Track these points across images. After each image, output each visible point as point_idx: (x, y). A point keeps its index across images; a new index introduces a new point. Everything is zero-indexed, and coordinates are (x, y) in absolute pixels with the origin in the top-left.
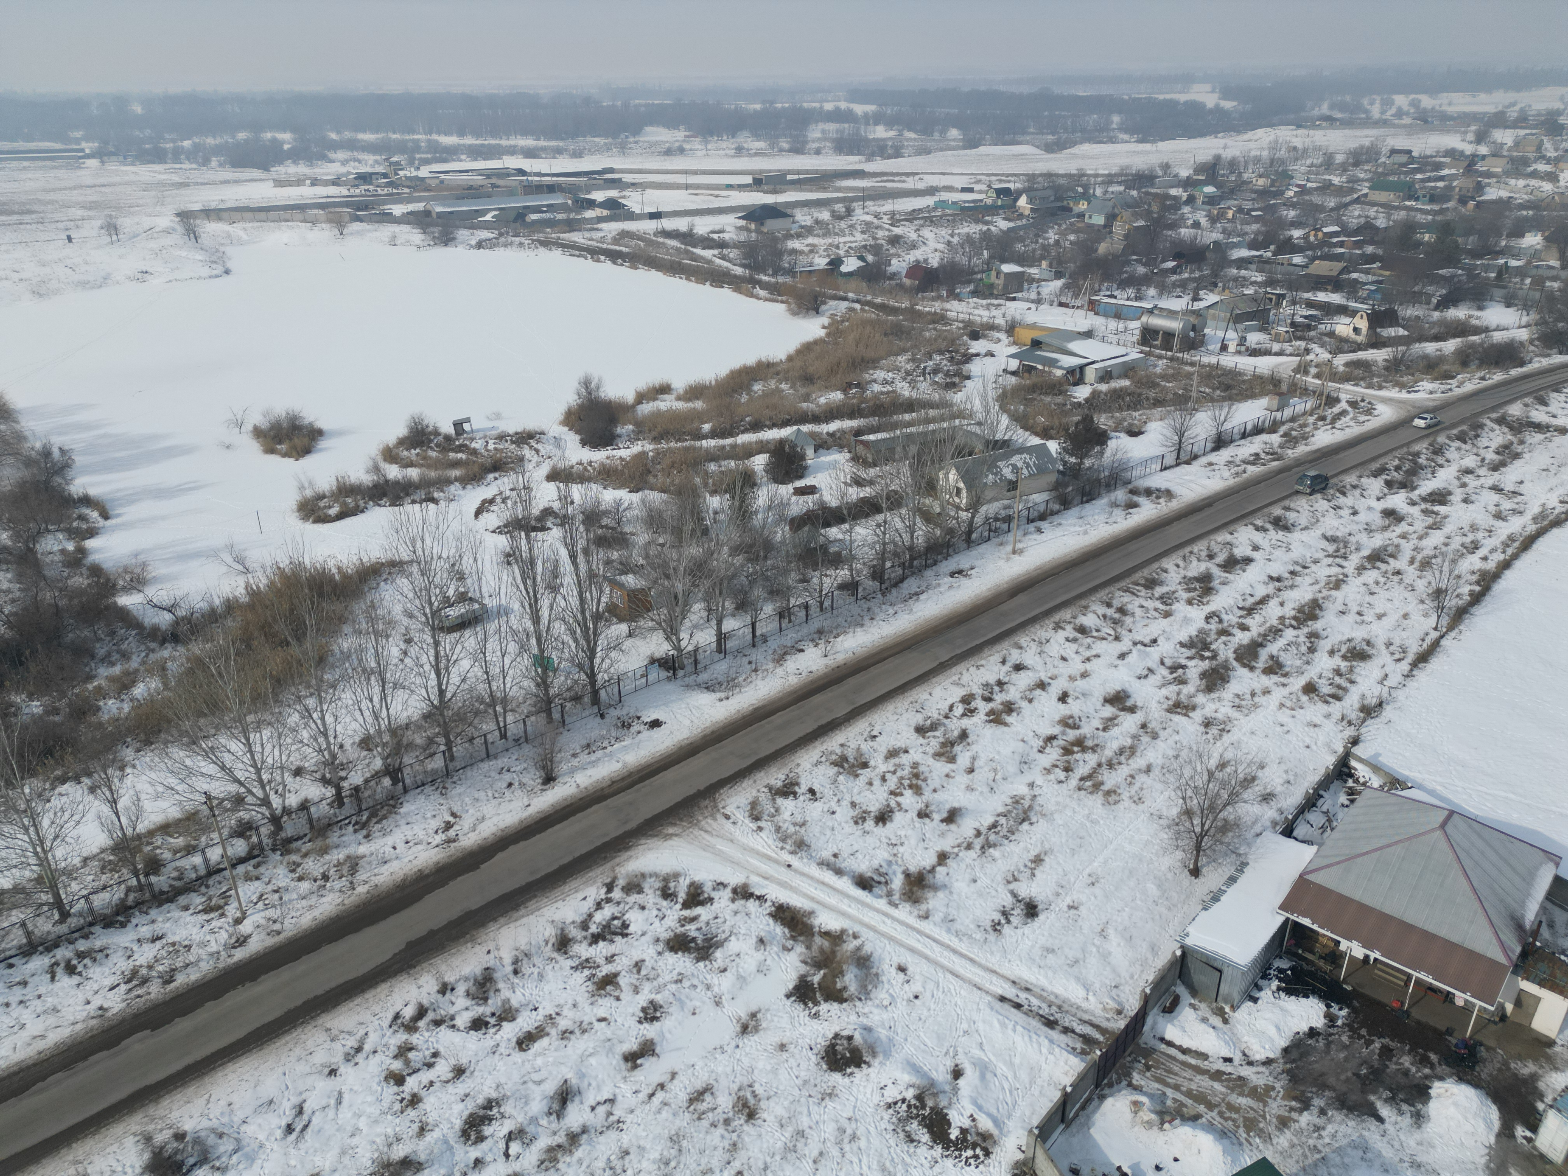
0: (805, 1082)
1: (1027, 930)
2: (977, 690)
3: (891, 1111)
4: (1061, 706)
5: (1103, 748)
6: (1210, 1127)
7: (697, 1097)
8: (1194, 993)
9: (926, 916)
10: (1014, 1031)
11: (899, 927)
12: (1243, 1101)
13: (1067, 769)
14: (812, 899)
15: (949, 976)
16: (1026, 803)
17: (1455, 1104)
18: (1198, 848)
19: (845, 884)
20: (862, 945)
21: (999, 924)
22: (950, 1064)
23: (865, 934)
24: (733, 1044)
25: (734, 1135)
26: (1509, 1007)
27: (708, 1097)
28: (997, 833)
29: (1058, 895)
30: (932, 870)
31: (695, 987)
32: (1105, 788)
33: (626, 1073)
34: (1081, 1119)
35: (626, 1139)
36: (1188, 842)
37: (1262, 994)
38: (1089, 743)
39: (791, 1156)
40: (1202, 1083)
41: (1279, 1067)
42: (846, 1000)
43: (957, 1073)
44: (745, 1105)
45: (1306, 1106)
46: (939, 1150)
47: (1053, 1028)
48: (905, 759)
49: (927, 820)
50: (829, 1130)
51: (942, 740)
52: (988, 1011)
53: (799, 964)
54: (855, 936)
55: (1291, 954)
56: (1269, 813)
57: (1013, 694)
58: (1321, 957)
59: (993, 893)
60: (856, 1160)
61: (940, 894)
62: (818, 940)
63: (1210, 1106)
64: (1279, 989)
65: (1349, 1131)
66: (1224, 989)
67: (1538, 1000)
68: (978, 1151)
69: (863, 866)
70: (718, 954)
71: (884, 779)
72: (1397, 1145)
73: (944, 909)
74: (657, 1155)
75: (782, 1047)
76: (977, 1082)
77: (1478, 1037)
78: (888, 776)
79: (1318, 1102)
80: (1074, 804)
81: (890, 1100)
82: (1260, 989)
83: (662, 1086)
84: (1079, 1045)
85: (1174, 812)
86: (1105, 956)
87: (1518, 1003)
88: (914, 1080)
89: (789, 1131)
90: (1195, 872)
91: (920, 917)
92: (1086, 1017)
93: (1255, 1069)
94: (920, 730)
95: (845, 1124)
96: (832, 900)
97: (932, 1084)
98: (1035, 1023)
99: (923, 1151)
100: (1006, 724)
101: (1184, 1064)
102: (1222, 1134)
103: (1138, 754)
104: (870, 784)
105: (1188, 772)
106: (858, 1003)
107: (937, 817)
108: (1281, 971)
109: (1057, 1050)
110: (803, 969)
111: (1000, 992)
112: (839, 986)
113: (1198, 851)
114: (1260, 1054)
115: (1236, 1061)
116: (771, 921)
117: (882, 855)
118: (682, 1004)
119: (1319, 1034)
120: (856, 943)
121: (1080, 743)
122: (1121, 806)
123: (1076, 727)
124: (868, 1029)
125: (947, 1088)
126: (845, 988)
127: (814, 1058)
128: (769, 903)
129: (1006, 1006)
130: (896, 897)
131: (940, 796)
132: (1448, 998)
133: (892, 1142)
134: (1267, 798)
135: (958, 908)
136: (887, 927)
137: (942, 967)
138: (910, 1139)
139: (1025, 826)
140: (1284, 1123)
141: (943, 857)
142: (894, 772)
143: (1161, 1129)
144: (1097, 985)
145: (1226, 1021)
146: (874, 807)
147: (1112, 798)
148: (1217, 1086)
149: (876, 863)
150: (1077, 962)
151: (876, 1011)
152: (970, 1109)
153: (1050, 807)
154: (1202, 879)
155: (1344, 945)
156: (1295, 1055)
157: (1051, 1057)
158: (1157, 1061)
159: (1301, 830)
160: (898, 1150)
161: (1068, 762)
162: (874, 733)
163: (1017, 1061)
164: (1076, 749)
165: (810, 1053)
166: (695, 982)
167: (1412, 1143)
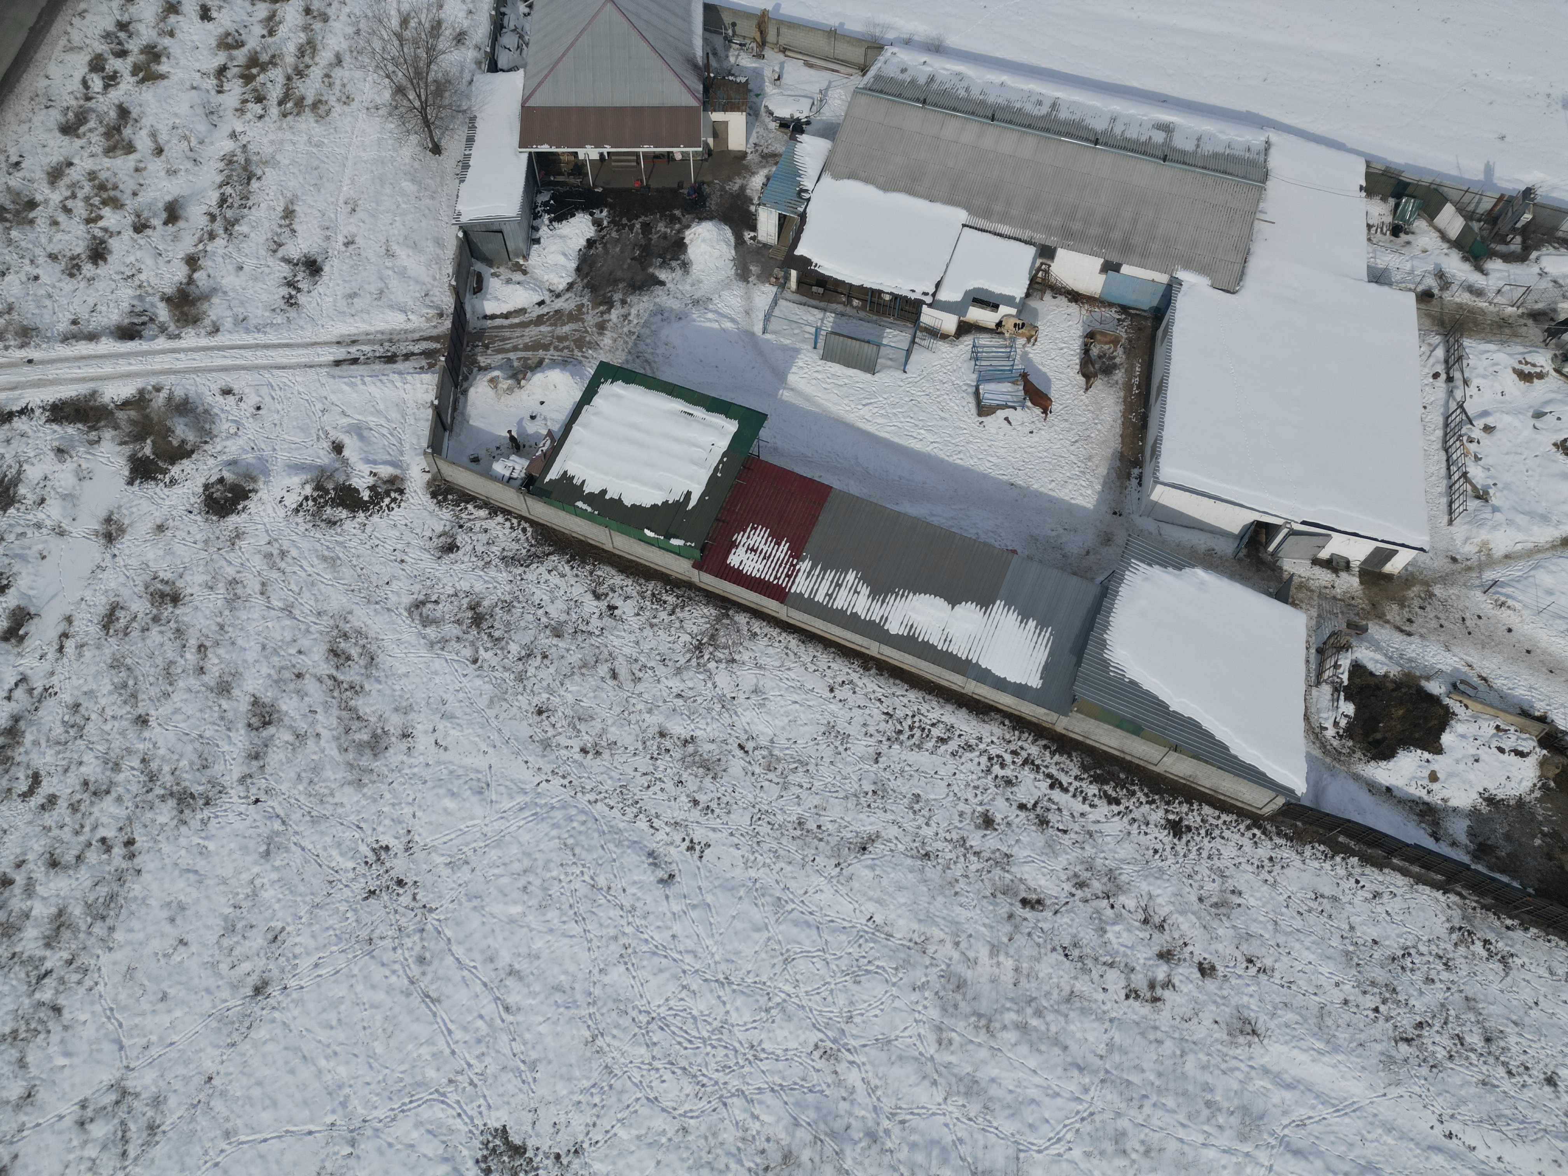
0: (206, 542)
1: (320, 288)
2: (101, 47)
3: (301, 514)
4: (209, 26)
5: (281, 56)
6: (554, 364)
7: (109, 620)
8: (490, 263)
9: (216, 330)
10: (364, 384)
11: (196, 355)
12: (567, 329)
13: (260, 99)
14: (84, 380)
15: (276, 372)
16: (241, 159)
17: (704, 241)
18: (427, 123)
19: (107, 345)
20: (171, 392)
21: (291, 297)
22: (326, 445)
23: (167, 381)
24: (108, 556)
25: (172, 624)
26: (711, 141)
27: (120, 614)
28: (231, 207)
29: (328, 238)
30: (191, 281)
31: (23, 534)
32: (309, 101)
33: (16, 650)
34: (459, 418)
35: (67, 698)
36: (415, 122)
37: (541, 233)
38: (264, 58)
39: (238, 604)
40: (533, 332)
41: (579, 286)
42: (193, 452)
43: (338, 448)
44: (163, 595)
45: (611, 305)
46: (361, 515)
47: (395, 362)
48: (74, 174)
49: (149, 232)
50: (258, 563)
51: (102, 130)
52: (331, 381)
53: (118, 448)
54: (158, 389)
55: (547, 185)
56: (468, 55)
57: (146, 33)
58: (569, 175)
59: (267, 270)
60: (296, 569)
61: (215, 300)
62: (121, 415)
63: (546, 348)
64: (551, 221)
65: (646, 305)
66: (511, 245)
67: (725, 124)
68: (393, 495)
69: (114, 316)
70: (22, 490)
71: (67, 211)
72: (679, 295)
73: (229, 313)
74: (110, 687)
75: (160, 528)
76: (359, 444)
77: (700, 179)
78: (70, 204)
79: (617, 297)
80: (288, 135)
81: (294, 506)
82: (536, 229)
83: (65, 635)
84: (424, 363)
85: (387, 95)
86: (402, 273)
87: (715, 135)
88: (304, 477)
89: (221, 588)
90: (436, 150)
91: (209, 334)
92: (417, 336)
93: (563, 299)
94: (68, 129)
95: (269, 549)
96: (107, 368)
97: (322, 470)
98: (378, 367)
99: (348, 525)
100: (163, 77)
101: (511, 326)
102: (564, 364)
103: (319, 47)
104: (55, 223)
105: (377, 45)
106: (206, 447)
107: (156, 222)
108: (545, 204)
109: (409, 377)
110: (127, 450)
111: (331, 358)
112: (175, 443)
113: (429, 127)
114: (561, 284)
115: (548, 301)
116: (55, 427)
117: (126, 295)
118: (24, 558)
119: (595, 242)
120: (163, 394)
121: (253, 61)
122: (334, 114)
123: (240, 44)
124: (233, 463)
125: (337, 465)
126: (183, 442)
127: (199, 518)
128: (38, 412)
129: (345, 367)
130: (172, 328)
131: (144, 198)
132: (670, 155)
133: (318, 535)
134: (460, 38)
135: (242, 304)
136: (184, 362)
137: (264, 367)
138: (332, 523)
139: (255, 184)
140: (601, 327)
141: (192, 262)
142: (74, 196)
143: (521, 387)
144: (411, 303)
145: (525, 272)
146: (80, 248)
147: (322, 109)
148: (544, 329)
149: (125, 306)
150: (381, 292)
151: (228, 443)
152: (366, 469)
153: (267, 150)
154: (445, 153)
155: (582, 153)
156: (586, 269)
157: (407, 386)
158: (491, 337)
159: (503, 60)
160: (328, 537)
161: (255, 90)
162: (14, 159)
163: (381, 407)
164: (254, 71)
165: (192, 516)
166: (19, 530)
167: (688, 288)
